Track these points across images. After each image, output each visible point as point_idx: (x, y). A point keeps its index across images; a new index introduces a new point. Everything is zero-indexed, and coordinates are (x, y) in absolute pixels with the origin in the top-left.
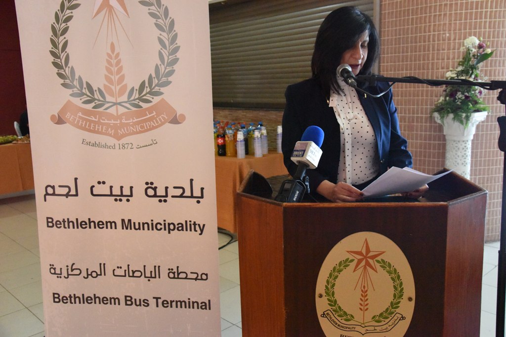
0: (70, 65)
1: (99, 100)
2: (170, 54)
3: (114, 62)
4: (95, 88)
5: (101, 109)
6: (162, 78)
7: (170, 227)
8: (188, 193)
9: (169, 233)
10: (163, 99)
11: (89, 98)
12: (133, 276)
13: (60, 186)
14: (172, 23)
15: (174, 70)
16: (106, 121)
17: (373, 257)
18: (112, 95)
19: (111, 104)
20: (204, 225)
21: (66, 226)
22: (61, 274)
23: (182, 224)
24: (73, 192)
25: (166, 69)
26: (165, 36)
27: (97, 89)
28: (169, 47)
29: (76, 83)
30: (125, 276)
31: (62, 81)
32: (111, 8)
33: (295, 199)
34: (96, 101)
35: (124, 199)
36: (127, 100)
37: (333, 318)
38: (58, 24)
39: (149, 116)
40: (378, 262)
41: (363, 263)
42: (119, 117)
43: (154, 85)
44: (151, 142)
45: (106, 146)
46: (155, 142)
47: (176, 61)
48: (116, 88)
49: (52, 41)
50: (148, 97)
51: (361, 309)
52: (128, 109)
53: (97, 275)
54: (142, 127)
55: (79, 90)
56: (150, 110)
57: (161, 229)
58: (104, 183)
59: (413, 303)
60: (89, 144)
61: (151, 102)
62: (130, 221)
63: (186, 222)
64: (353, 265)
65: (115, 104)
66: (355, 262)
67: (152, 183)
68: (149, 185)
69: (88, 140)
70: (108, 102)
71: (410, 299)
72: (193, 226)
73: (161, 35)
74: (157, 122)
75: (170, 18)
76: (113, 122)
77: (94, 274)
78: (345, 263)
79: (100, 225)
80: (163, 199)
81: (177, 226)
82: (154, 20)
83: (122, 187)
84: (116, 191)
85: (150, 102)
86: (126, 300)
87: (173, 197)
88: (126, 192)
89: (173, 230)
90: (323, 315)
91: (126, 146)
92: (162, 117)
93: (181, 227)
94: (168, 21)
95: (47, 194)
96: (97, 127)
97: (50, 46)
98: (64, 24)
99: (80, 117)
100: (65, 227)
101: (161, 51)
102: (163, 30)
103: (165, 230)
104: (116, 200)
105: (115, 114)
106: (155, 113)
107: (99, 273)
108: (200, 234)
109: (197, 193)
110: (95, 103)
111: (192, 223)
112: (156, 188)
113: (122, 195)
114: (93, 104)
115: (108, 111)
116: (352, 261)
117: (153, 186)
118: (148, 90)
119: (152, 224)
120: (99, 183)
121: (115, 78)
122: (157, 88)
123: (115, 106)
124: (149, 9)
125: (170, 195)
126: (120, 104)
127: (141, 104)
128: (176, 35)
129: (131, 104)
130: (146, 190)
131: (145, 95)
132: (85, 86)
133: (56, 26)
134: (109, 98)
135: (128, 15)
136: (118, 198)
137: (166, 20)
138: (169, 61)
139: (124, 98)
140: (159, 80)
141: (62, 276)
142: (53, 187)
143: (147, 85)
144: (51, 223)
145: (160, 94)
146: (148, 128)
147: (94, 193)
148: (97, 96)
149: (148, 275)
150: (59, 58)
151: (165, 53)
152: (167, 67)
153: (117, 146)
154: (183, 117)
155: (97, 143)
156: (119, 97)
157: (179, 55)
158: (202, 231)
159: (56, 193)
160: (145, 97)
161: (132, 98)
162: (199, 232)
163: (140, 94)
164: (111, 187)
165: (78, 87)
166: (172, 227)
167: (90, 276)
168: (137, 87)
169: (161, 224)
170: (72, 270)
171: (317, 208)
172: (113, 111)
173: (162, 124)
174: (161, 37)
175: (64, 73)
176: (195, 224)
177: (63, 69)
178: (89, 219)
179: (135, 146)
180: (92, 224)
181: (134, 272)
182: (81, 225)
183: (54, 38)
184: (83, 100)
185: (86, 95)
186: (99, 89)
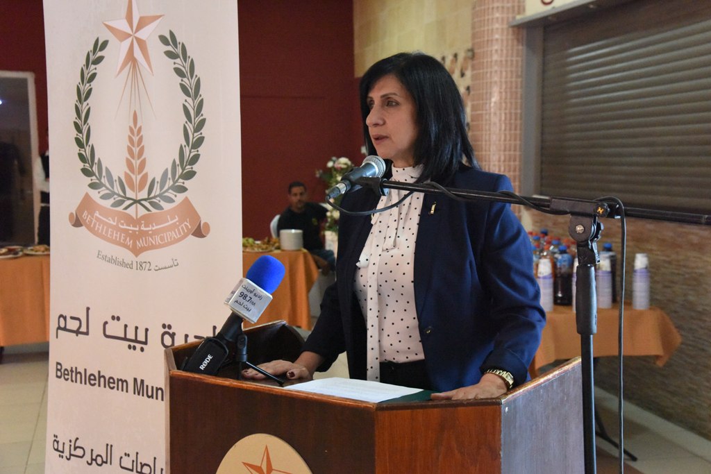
0: (90, 143)
1: (119, 195)
2: (195, 131)
3: (136, 139)
5: (120, 209)
6: (186, 166)
10: (186, 199)
11: (108, 192)
12: (141, 473)
13: (72, 318)
14: (198, 84)
15: (199, 155)
16: (125, 227)
18: (132, 188)
19: (131, 202)
21: (74, 379)
22: (63, 452)
24: (83, 329)
25: (190, 152)
26: (190, 103)
27: (117, 179)
28: (195, 119)
29: (95, 169)
30: (132, 470)
32: (135, 62)
33: (202, 367)
34: (115, 196)
35: (138, 346)
36: (146, 197)
38: (83, 84)
39: (171, 222)
42: (138, 221)
43: (177, 177)
44: (171, 263)
45: (123, 264)
46: (176, 263)
47: (201, 140)
48: (137, 178)
49: (77, 109)
50: (171, 194)
53: (103, 462)
54: (162, 239)
55: (98, 179)
56: (172, 213)
58: (118, 319)
60: (104, 258)
61: (174, 201)
62: (142, 382)
65: (136, 202)
67: (170, 327)
68: (167, 330)
69: (104, 253)
70: (129, 199)
73: (186, 101)
74: (180, 233)
75: (196, 76)
76: (132, 228)
77: (99, 460)
79: (112, 383)
82: (179, 79)
83: (136, 328)
84: (131, 333)
85: (172, 201)
88: (141, 336)
91: (144, 265)
92: (185, 225)
94: (194, 81)
95: (59, 328)
96: (115, 235)
97: (74, 115)
98: (88, 85)
99: (97, 218)
100: (72, 381)
101: (186, 125)
102: (189, 95)
104: (130, 347)
105: (134, 217)
106: (177, 219)
107: (105, 460)
110: (114, 199)
112: (174, 334)
113: (136, 341)
114: (111, 201)
115: (127, 211)
117: (171, 331)
118: (171, 183)
120: (113, 318)
121: (136, 163)
123: (135, 205)
124: (175, 63)
126: (139, 202)
127: (162, 203)
128: (202, 101)
129: (151, 203)
130: (163, 336)
131: (167, 191)
132: (104, 173)
133: (81, 87)
134: (130, 193)
135: (152, 72)
136: (132, 344)
137: (192, 78)
138: (194, 140)
140: (183, 169)
141: (64, 455)
142: (65, 318)
143: (170, 175)
144: (63, 373)
145: (183, 189)
146: (169, 240)
147: (107, 333)
148: (117, 188)
150: (81, 132)
151: (190, 128)
152: (192, 150)
153: (134, 265)
154: (207, 228)
155: (114, 258)
156: (139, 192)
157: (204, 131)
159: (68, 327)
160: (166, 194)
163: (161, 189)
164: (126, 327)
165: (97, 175)
167: (94, 462)
168: (158, 179)
170: (75, 448)
171: (208, 384)
172: (132, 211)
173: (185, 236)
174: (186, 104)
175: (84, 153)
177: (84, 148)
178: (99, 372)
179: (153, 267)
180: (102, 379)
181: (142, 466)
182: (90, 379)
183: (78, 104)
184: (102, 193)
185: (105, 186)
186: (119, 179)
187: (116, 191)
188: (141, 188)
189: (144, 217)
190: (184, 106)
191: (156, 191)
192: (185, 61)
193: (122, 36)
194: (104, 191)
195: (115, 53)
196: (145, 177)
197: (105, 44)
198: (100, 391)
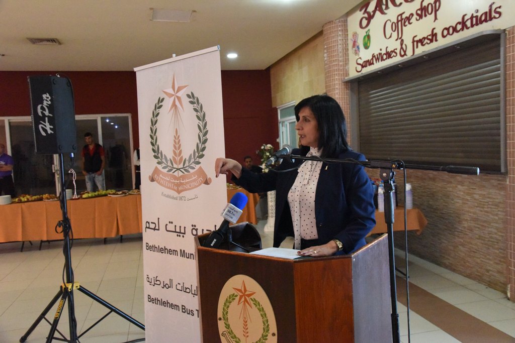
0: (157, 144)
1: (170, 167)
2: (203, 136)
3: (177, 141)
4: (168, 159)
5: (171, 173)
6: (200, 152)
10: (200, 168)
12: (186, 292)
13: (152, 223)
14: (204, 115)
15: (206, 147)
16: (173, 181)
17: (249, 295)
18: (176, 163)
19: (176, 169)
22: (151, 282)
24: (157, 228)
25: (202, 146)
26: (201, 124)
28: (203, 131)
29: (159, 155)
30: (182, 291)
31: (154, 154)
32: (176, 107)
33: (212, 245)
35: (181, 235)
36: (182, 167)
37: (228, 338)
39: (194, 178)
40: (251, 299)
41: (243, 299)
42: (179, 178)
43: (196, 157)
44: (195, 197)
45: (173, 198)
46: (197, 197)
47: (206, 140)
48: (178, 159)
49: (151, 129)
50: (193, 165)
51: (244, 335)
53: (169, 287)
54: (190, 186)
55: (161, 160)
56: (194, 174)
58: (172, 223)
59: (276, 337)
60: (165, 195)
62: (184, 251)
64: (237, 299)
65: (178, 169)
66: (238, 297)
67: (195, 226)
68: (194, 227)
69: (165, 193)
70: (174, 168)
71: (273, 334)
73: (199, 123)
74: (198, 183)
75: (203, 111)
76: (176, 181)
77: (167, 286)
78: (232, 297)
79: (170, 252)
82: (195, 113)
83: (180, 227)
84: (178, 229)
85: (194, 168)
86: (183, 309)
88: (182, 230)
90: (223, 334)
91: (182, 198)
92: (200, 179)
94: (202, 114)
95: (146, 227)
96: (169, 185)
98: (156, 118)
100: (153, 251)
101: (199, 134)
102: (200, 120)
104: (178, 235)
105: (177, 176)
106: (196, 177)
112: (197, 229)
113: (180, 233)
114: (167, 169)
115: (174, 174)
116: (236, 296)
117: (196, 228)
118: (193, 160)
120: (170, 222)
121: (178, 152)
122: (197, 159)
123: (177, 171)
124: (194, 106)
127: (190, 170)
128: (206, 122)
129: (184, 170)
130: (192, 230)
131: (191, 164)
132: (164, 157)
133: (153, 119)
134: (175, 166)
135: (184, 110)
136: (179, 234)
137: (201, 112)
138: (203, 140)
139: (182, 165)
140: (198, 154)
141: (152, 284)
142: (149, 223)
143: (192, 157)
144: (149, 248)
145: (199, 163)
146: (193, 186)
147: (168, 229)
149: (193, 293)
150: (153, 139)
151: (201, 135)
153: (178, 198)
154: (210, 180)
155: (169, 195)
157: (208, 136)
159: (150, 227)
161: (185, 166)
163: (189, 163)
164: (175, 226)
165: (160, 158)
167: (165, 287)
168: (187, 159)
170: (156, 281)
172: (176, 174)
173: (200, 184)
175: (154, 148)
177: (155, 146)
178: (165, 247)
179: (186, 199)
180: (166, 250)
181: (186, 289)
182: (161, 250)
183: (152, 127)
184: (163, 166)
185: (164, 163)
186: (170, 159)
187: (169, 165)
188: (180, 163)
189: (181, 176)
190: (198, 125)
191: (187, 164)
192: (198, 105)
193: (170, 95)
194: (164, 165)
195: (168, 103)
196: (181, 158)
197: (163, 99)
198: (165, 255)
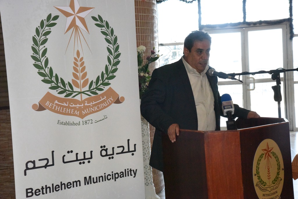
0: (49, 66)
1: (69, 91)
2: (115, 58)
4: (66, 82)
5: (70, 97)
6: (109, 74)
7: (116, 176)
8: (126, 150)
9: (115, 180)
10: (110, 87)
11: (62, 90)
13: (40, 160)
14: (116, 39)
15: (117, 69)
16: (74, 106)
17: (270, 151)
18: (78, 86)
19: (77, 93)
20: (136, 170)
21: (45, 192)
23: (123, 172)
24: (50, 163)
25: (112, 68)
26: (111, 47)
28: (114, 54)
29: (54, 79)
31: (43, 78)
32: (77, 27)
34: (67, 92)
35: (86, 161)
36: (88, 90)
38: (39, 36)
39: (102, 100)
40: (272, 153)
41: (267, 155)
42: (83, 102)
43: (104, 79)
44: (103, 118)
45: (74, 124)
46: (106, 117)
47: (118, 62)
48: (80, 82)
49: (34, 49)
50: (101, 87)
51: (268, 178)
52: (89, 95)
54: (98, 108)
55: (56, 84)
56: (102, 95)
57: (110, 178)
58: (72, 152)
60: (62, 123)
61: (103, 90)
62: (90, 177)
63: (125, 170)
64: (264, 156)
65: (80, 93)
67: (104, 146)
68: (103, 148)
69: (61, 121)
70: (75, 92)
71: (283, 169)
72: (129, 172)
73: (109, 46)
74: (107, 104)
75: (115, 35)
76: (78, 106)
78: (261, 156)
79: (68, 185)
80: (111, 157)
81: (120, 175)
82: (105, 36)
83: (84, 153)
84: (81, 157)
87: (117, 154)
88: (88, 156)
89: (117, 178)
90: (257, 185)
91: (88, 122)
92: (110, 100)
93: (122, 175)
94: (113, 38)
96: (67, 111)
97: (32, 53)
98: (43, 37)
99: (56, 104)
100: (43, 194)
101: (109, 56)
102: (110, 43)
103: (113, 179)
104: (80, 163)
105: (80, 100)
106: (105, 98)
108: (134, 177)
109: (132, 148)
110: (66, 93)
111: (129, 170)
112: (107, 149)
113: (85, 159)
114: (65, 94)
115: (75, 98)
117: (105, 148)
118: (101, 82)
119: (105, 176)
120: (68, 152)
121: (80, 75)
122: (106, 80)
123: (80, 94)
124: (101, 29)
125: (115, 153)
126: (83, 92)
127: (97, 91)
128: (118, 46)
129: (91, 92)
130: (101, 152)
131: (99, 86)
132: (60, 81)
133: (37, 38)
134: (75, 89)
135: (89, 32)
136: (82, 161)
137: (112, 36)
138: (114, 62)
139: (87, 88)
140: (108, 75)
142: (34, 162)
143: (100, 78)
145: (109, 84)
146: (102, 108)
147: (65, 161)
148: (68, 88)
150: (40, 61)
151: (112, 58)
152: (113, 67)
153: (81, 123)
154: (123, 99)
155: (68, 122)
156: (83, 88)
157: (120, 59)
158: (135, 174)
159: (36, 166)
160: (99, 87)
161: (92, 88)
162: (133, 175)
163: (96, 85)
164: (77, 154)
165: (55, 82)
166: (117, 176)
169: (110, 175)
172: (78, 98)
173: (110, 104)
174: (109, 47)
175: (44, 72)
176: (131, 170)
177: (43, 69)
178: (61, 182)
179: (93, 121)
183: (35, 46)
184: (58, 91)
185: (60, 87)
186: (69, 83)
187: (67, 89)
189: (86, 99)
191: (94, 86)
192: (108, 29)
194: (60, 90)
195: (64, 22)
196: (87, 81)
197: (56, 18)
